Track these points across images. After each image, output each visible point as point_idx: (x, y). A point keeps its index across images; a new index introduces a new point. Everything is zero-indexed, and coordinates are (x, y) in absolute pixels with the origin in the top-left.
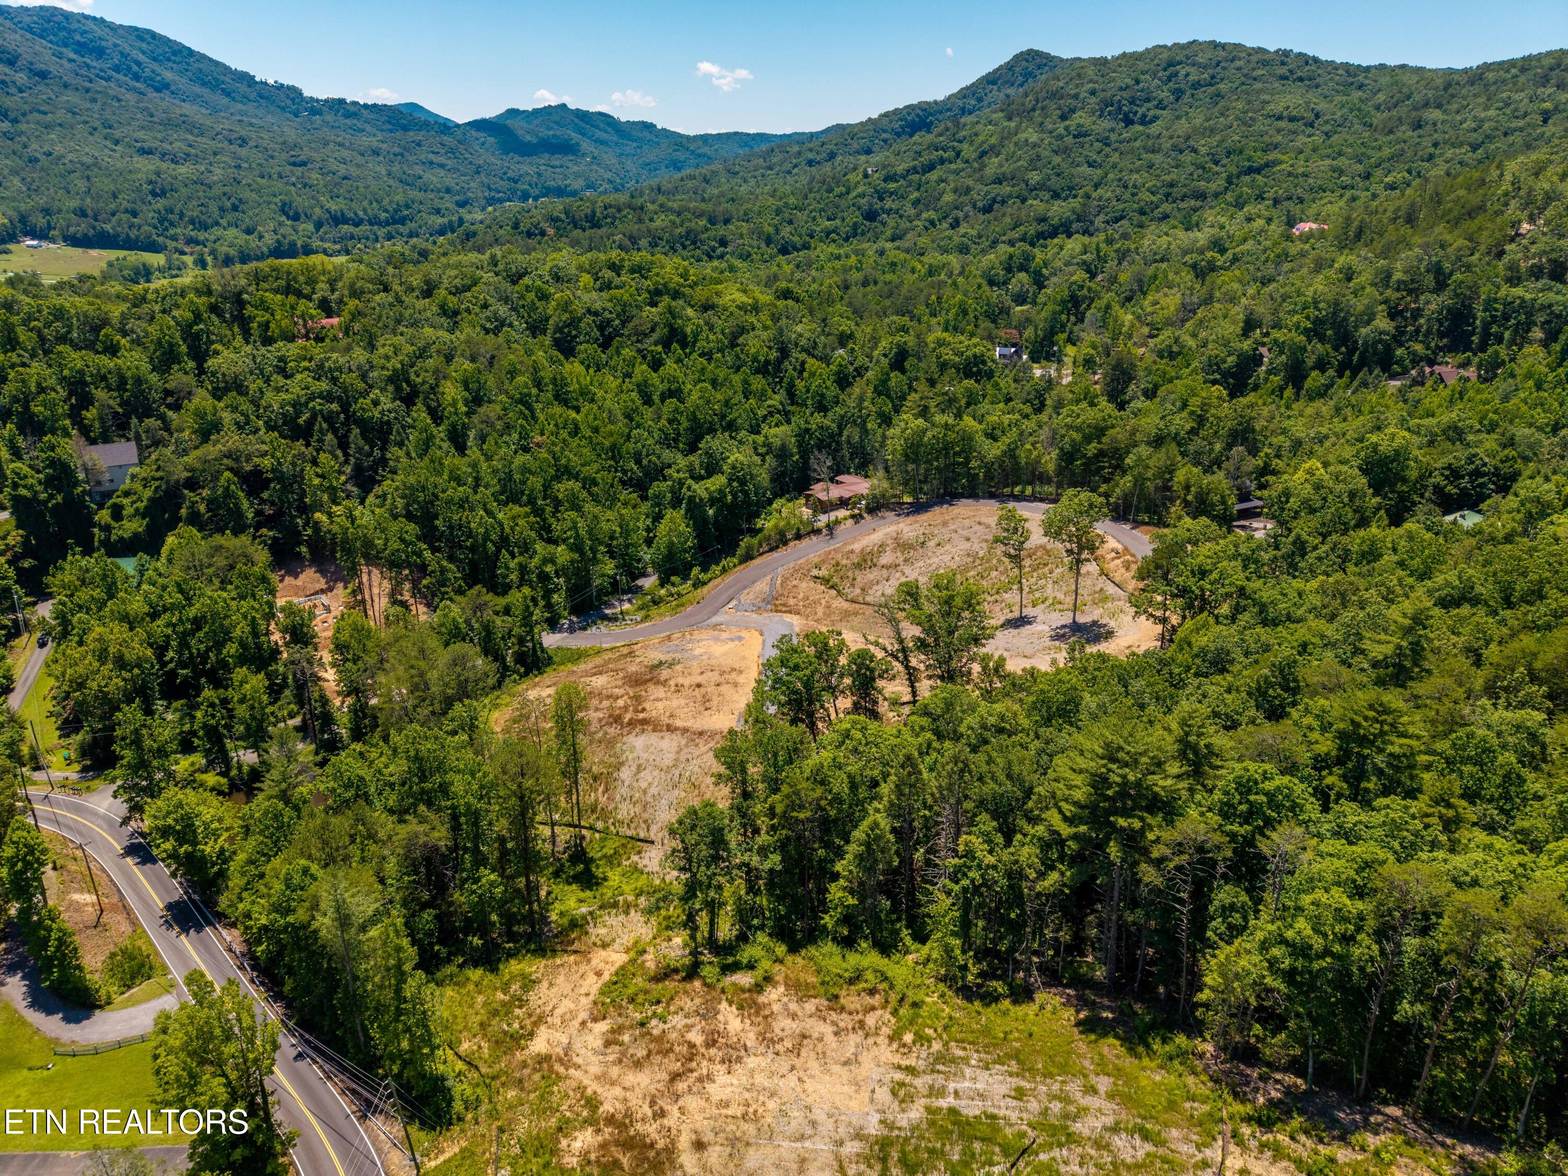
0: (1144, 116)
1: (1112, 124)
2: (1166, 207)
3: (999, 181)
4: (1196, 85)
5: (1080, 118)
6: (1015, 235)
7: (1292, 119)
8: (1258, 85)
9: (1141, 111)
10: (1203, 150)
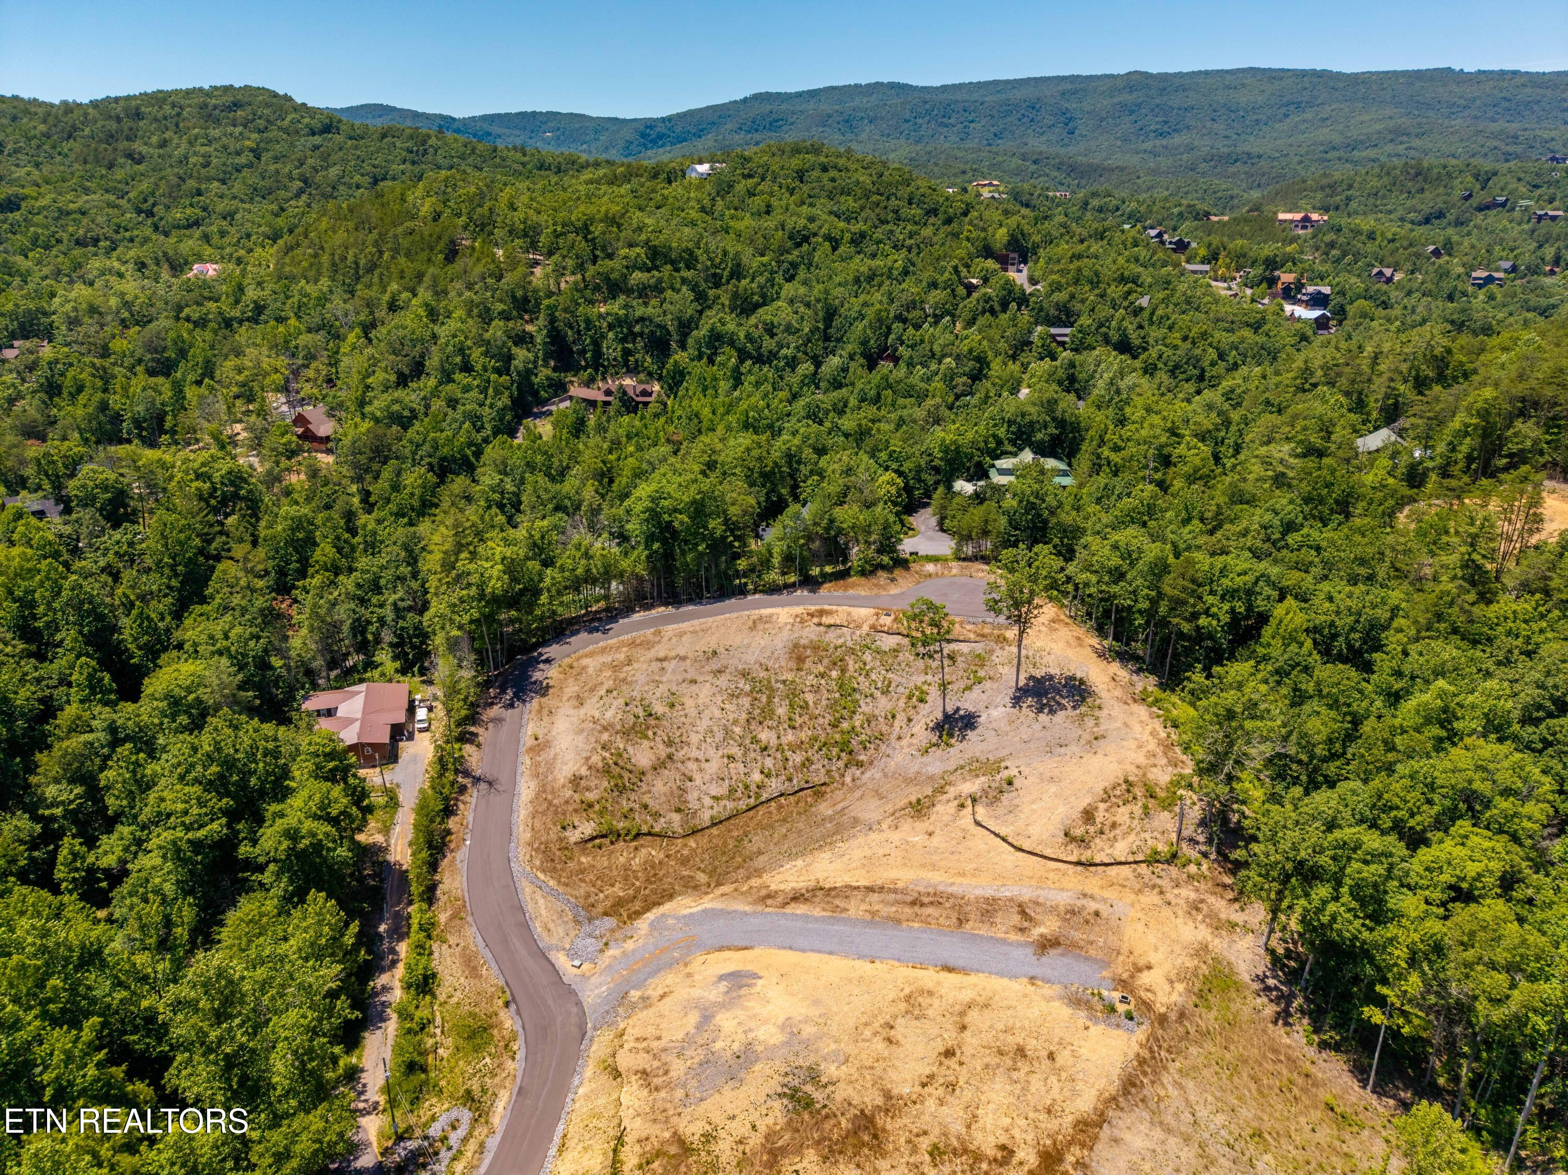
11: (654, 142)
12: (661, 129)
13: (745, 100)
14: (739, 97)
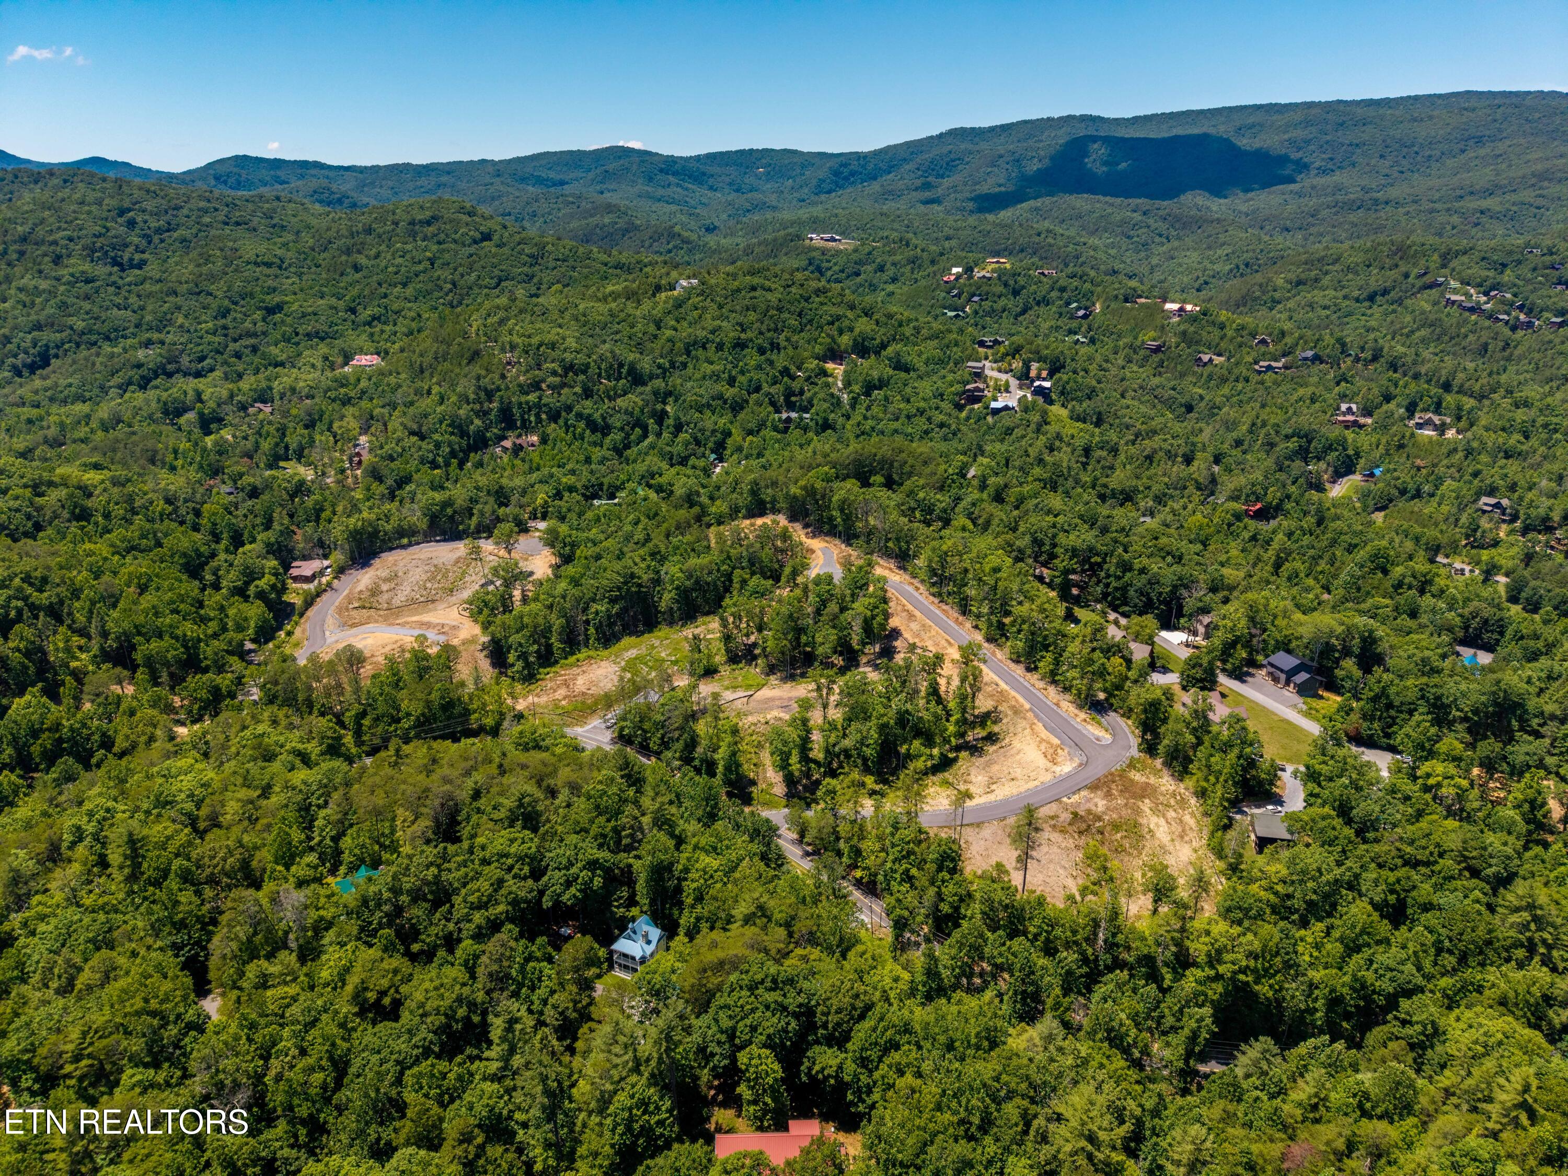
0: (131, 260)
1: (108, 268)
2: (233, 346)
3: (38, 327)
4: (158, 231)
5: (78, 265)
6: (117, 380)
7: (268, 265)
8: (213, 232)
9: (126, 256)
10: (220, 294)
11: (846, 179)
12: (854, 166)
13: (941, 135)
14: (935, 132)
